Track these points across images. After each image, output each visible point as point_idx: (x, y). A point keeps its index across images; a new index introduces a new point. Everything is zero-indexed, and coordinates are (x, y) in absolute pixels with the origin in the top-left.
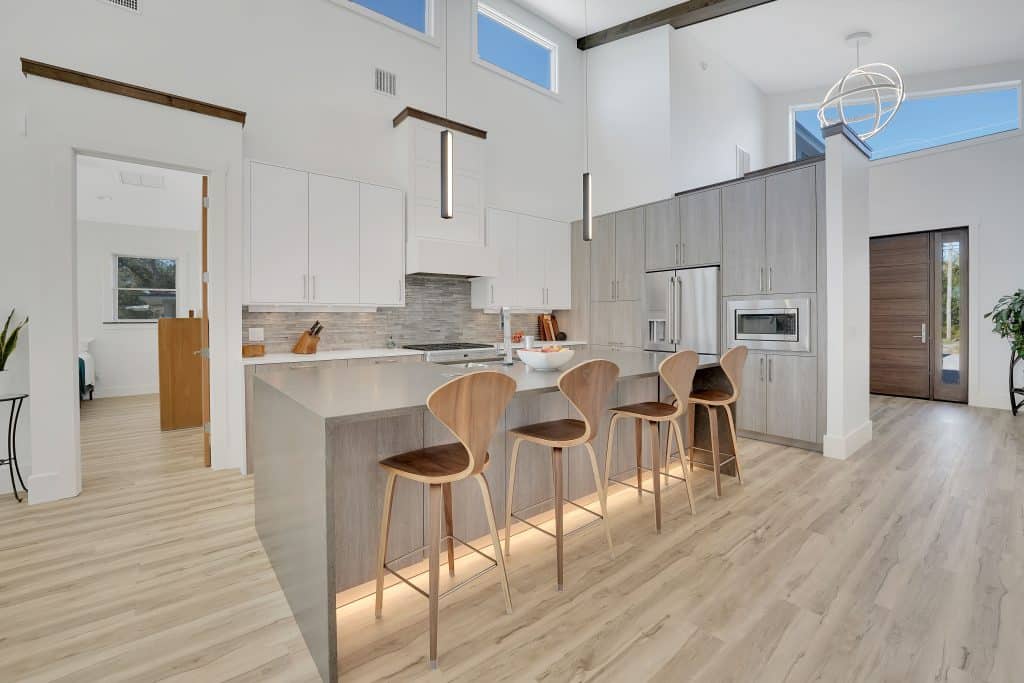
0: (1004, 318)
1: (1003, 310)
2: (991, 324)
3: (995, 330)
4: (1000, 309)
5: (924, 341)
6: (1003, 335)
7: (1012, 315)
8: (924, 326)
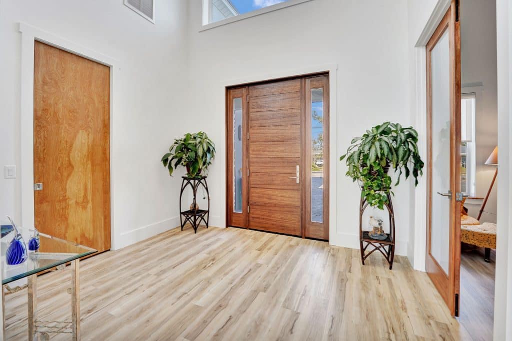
0: (356, 160)
1: (354, 152)
2: (344, 167)
3: (348, 173)
4: (352, 152)
5: (298, 182)
6: (355, 179)
7: (362, 157)
8: (298, 167)
